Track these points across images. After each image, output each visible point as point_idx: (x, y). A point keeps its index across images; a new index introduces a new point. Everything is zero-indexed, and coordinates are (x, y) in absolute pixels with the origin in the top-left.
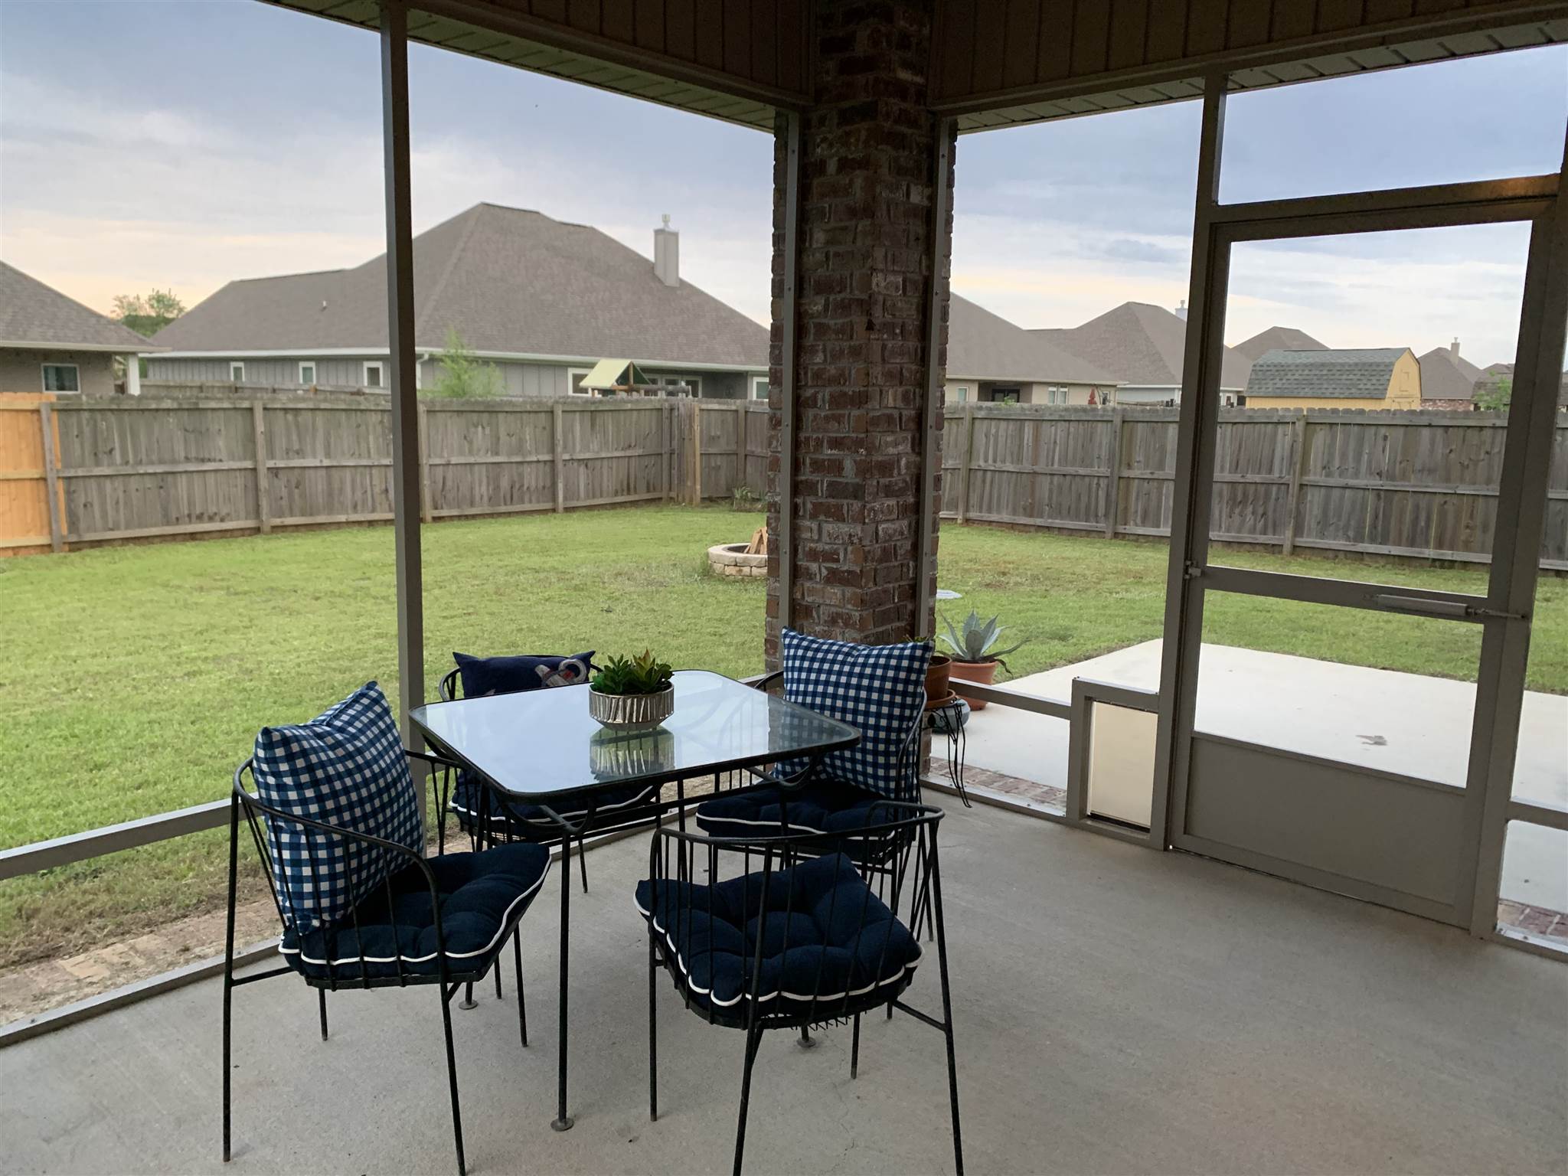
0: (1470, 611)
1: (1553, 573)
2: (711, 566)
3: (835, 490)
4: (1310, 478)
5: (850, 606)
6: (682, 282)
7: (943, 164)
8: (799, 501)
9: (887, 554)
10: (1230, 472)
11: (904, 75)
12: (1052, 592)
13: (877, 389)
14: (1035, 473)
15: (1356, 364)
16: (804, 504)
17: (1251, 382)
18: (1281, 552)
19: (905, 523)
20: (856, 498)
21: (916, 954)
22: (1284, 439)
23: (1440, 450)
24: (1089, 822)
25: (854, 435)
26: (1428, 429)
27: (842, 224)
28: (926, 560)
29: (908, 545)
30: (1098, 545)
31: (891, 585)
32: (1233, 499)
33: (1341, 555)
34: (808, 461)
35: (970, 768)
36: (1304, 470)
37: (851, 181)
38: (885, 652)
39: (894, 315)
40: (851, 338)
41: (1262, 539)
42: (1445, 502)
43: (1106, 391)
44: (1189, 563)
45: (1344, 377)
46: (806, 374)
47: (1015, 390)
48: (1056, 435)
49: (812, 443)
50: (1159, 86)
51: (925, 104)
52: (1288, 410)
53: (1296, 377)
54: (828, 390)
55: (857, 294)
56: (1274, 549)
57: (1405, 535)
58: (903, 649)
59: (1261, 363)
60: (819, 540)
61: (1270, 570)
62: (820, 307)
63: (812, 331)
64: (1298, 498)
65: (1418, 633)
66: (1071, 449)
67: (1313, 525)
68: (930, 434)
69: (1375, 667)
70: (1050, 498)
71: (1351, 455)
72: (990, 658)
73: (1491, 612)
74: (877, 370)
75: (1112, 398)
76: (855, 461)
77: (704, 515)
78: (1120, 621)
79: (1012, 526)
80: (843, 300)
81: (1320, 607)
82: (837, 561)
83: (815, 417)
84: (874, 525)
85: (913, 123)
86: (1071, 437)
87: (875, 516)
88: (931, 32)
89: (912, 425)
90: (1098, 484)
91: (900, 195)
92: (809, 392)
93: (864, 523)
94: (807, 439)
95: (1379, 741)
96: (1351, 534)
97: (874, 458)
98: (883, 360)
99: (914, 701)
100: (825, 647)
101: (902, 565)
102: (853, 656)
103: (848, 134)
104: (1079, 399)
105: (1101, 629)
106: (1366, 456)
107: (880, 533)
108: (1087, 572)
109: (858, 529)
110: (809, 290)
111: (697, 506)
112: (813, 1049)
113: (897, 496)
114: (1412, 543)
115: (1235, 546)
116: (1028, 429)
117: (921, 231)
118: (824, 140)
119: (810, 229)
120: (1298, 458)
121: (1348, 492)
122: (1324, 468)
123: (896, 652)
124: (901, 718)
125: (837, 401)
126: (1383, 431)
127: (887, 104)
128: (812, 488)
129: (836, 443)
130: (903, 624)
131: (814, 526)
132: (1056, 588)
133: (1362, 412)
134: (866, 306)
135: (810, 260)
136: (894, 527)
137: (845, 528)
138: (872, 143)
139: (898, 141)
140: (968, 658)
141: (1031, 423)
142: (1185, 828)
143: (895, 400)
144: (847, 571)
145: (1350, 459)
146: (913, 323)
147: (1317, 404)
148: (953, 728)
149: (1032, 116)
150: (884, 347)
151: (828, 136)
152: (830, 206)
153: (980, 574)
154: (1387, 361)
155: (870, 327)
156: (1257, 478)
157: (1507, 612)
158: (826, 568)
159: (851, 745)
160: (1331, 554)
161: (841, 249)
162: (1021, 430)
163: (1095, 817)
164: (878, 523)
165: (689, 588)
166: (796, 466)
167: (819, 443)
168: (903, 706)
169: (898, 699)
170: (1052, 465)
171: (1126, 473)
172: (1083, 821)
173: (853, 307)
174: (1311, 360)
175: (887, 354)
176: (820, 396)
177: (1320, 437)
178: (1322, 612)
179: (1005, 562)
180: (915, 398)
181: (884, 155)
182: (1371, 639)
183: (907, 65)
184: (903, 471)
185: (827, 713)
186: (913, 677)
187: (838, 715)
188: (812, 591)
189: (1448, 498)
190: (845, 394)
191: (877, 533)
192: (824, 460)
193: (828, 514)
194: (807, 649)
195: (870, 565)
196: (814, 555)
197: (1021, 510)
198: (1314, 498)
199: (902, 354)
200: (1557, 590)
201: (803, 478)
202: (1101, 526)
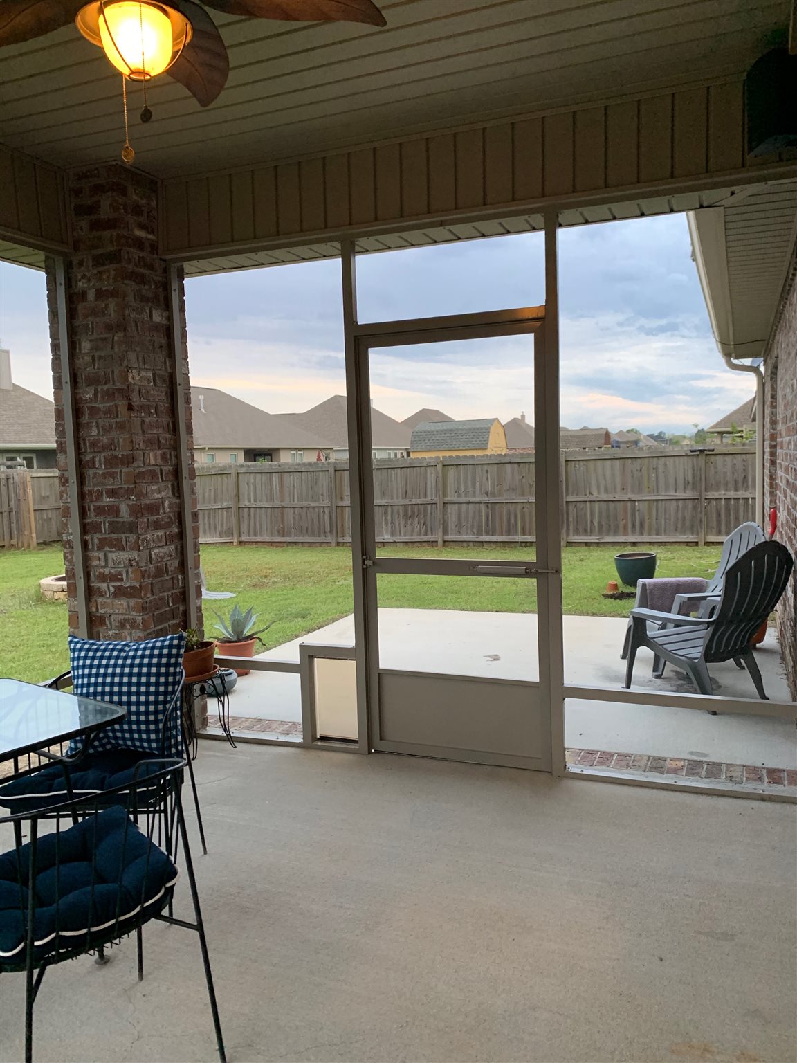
0: (528, 571)
1: (584, 545)
2: (43, 593)
3: (114, 528)
4: (449, 499)
5: (134, 613)
6: (15, 386)
7: (175, 296)
8: (88, 538)
9: (159, 572)
10: (403, 498)
11: (139, 233)
12: (297, 585)
13: (141, 452)
14: (283, 507)
15: (470, 429)
16: (92, 539)
17: (412, 443)
18: (437, 546)
19: (173, 547)
20: (131, 532)
21: (173, 873)
22: (431, 475)
23: (517, 477)
24: (319, 743)
25: (126, 486)
26: (509, 465)
27: (102, 336)
28: (191, 574)
29: (176, 563)
30: (327, 551)
31: (166, 594)
32: (406, 514)
33: (471, 544)
34: (92, 508)
35: (236, 719)
36: (445, 495)
37: (107, 305)
38: (150, 645)
39: (149, 400)
40: (117, 417)
41: (426, 539)
42: (523, 508)
43: (327, 452)
44: (364, 557)
45: (464, 437)
46: (85, 444)
47: (268, 454)
48: (294, 481)
49: (94, 494)
50: (314, 247)
51: (157, 254)
52: (431, 458)
53: (437, 438)
54: (103, 455)
55: (119, 385)
56: (433, 544)
57: (504, 529)
58: (164, 641)
59: (417, 430)
60: (106, 566)
61: (430, 557)
62: (91, 395)
63: (87, 412)
64: (443, 512)
65: (514, 588)
66: (304, 491)
67: (454, 527)
68: (186, 483)
69: (492, 611)
70: (294, 524)
71: (470, 483)
72: (251, 637)
73: (539, 570)
74: (139, 439)
75: (331, 457)
76: (128, 505)
77: (40, 555)
78: (340, 600)
79: (271, 544)
80: (108, 390)
81: (460, 578)
82: (121, 580)
83: (95, 474)
84: (148, 551)
85: (151, 267)
86: (304, 482)
87: (147, 545)
88: (157, 205)
89: (171, 477)
90: (324, 511)
91: (145, 316)
92: (88, 457)
93: (139, 550)
94: (90, 491)
95: (496, 658)
96: (475, 531)
97: (143, 502)
98: (143, 431)
99: (174, 679)
100: (103, 647)
101: (173, 578)
102: (125, 651)
103: (101, 273)
104: (311, 458)
105: (329, 607)
106: (478, 483)
107: (153, 556)
108: (320, 570)
109: (135, 555)
110: (82, 384)
111: (34, 549)
112: (108, 964)
113: (165, 529)
114: (509, 534)
115: (410, 545)
116: (275, 478)
117: (164, 341)
118: (84, 276)
119: (79, 340)
120: (440, 487)
121: (471, 505)
122: (456, 492)
123: (158, 644)
124: (166, 693)
125: (110, 462)
126: (485, 467)
127: (128, 253)
128: (97, 528)
129: (112, 493)
130: (178, 621)
131: (101, 555)
132: (300, 583)
133: (472, 457)
134: (126, 393)
135: (79, 362)
136: (164, 551)
137: (125, 556)
138: (119, 279)
139: (140, 279)
140: (235, 639)
141: (277, 474)
142: (380, 737)
143: (155, 460)
144: (129, 587)
145: (470, 487)
146: (164, 405)
147: (448, 454)
148: (222, 692)
149: (237, 266)
150: (143, 422)
151: (86, 273)
152: (92, 323)
153: (249, 579)
154: (486, 426)
155: (130, 408)
156: (419, 501)
157: (548, 569)
158: (113, 586)
159: (120, 720)
160: (465, 544)
161: (103, 353)
162: (271, 479)
163: (323, 738)
164: (150, 549)
165: (25, 612)
166: (83, 512)
167: (99, 494)
168: (166, 684)
169: (162, 679)
170: (294, 501)
171: (340, 504)
172: (314, 743)
173: (116, 395)
174: (445, 428)
175: (145, 426)
176: (97, 459)
177: (451, 473)
178: (461, 581)
179: (266, 568)
180: (171, 458)
181: (129, 287)
182: (488, 594)
183: (142, 227)
184: (168, 510)
185: (99, 698)
186: (173, 661)
187: (107, 698)
188: (104, 605)
189: (525, 505)
190: (116, 457)
191: (150, 557)
192: (105, 506)
193: (111, 545)
194: (88, 650)
195: (147, 581)
196: (103, 578)
197: (276, 533)
198: (452, 510)
199: (157, 427)
200: (586, 554)
201: (89, 521)
202: (329, 539)
